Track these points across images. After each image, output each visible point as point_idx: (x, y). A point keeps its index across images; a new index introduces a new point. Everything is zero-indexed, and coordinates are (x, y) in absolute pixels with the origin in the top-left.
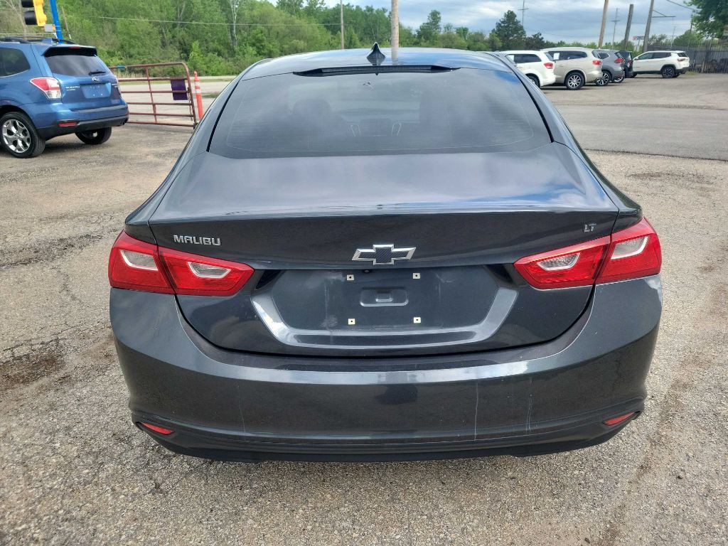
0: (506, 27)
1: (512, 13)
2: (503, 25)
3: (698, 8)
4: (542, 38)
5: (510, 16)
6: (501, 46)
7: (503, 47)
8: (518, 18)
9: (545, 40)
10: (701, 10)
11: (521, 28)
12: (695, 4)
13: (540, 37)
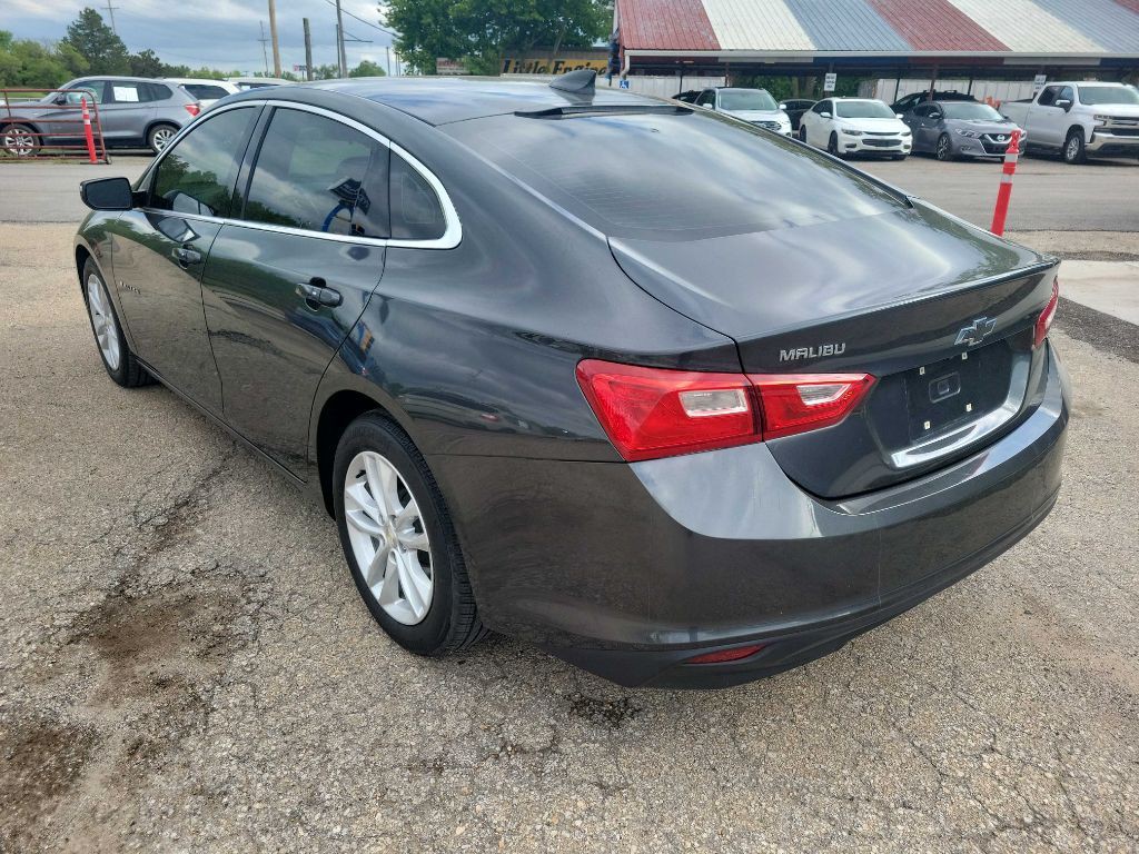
0: (87, 35)
1: (93, 12)
2: (80, 31)
3: (399, 31)
4: (158, 59)
5: (91, 18)
6: (89, 68)
7: (91, 69)
8: (106, 22)
9: (163, 61)
10: (401, 35)
11: (116, 39)
12: (394, 27)
13: (154, 57)
